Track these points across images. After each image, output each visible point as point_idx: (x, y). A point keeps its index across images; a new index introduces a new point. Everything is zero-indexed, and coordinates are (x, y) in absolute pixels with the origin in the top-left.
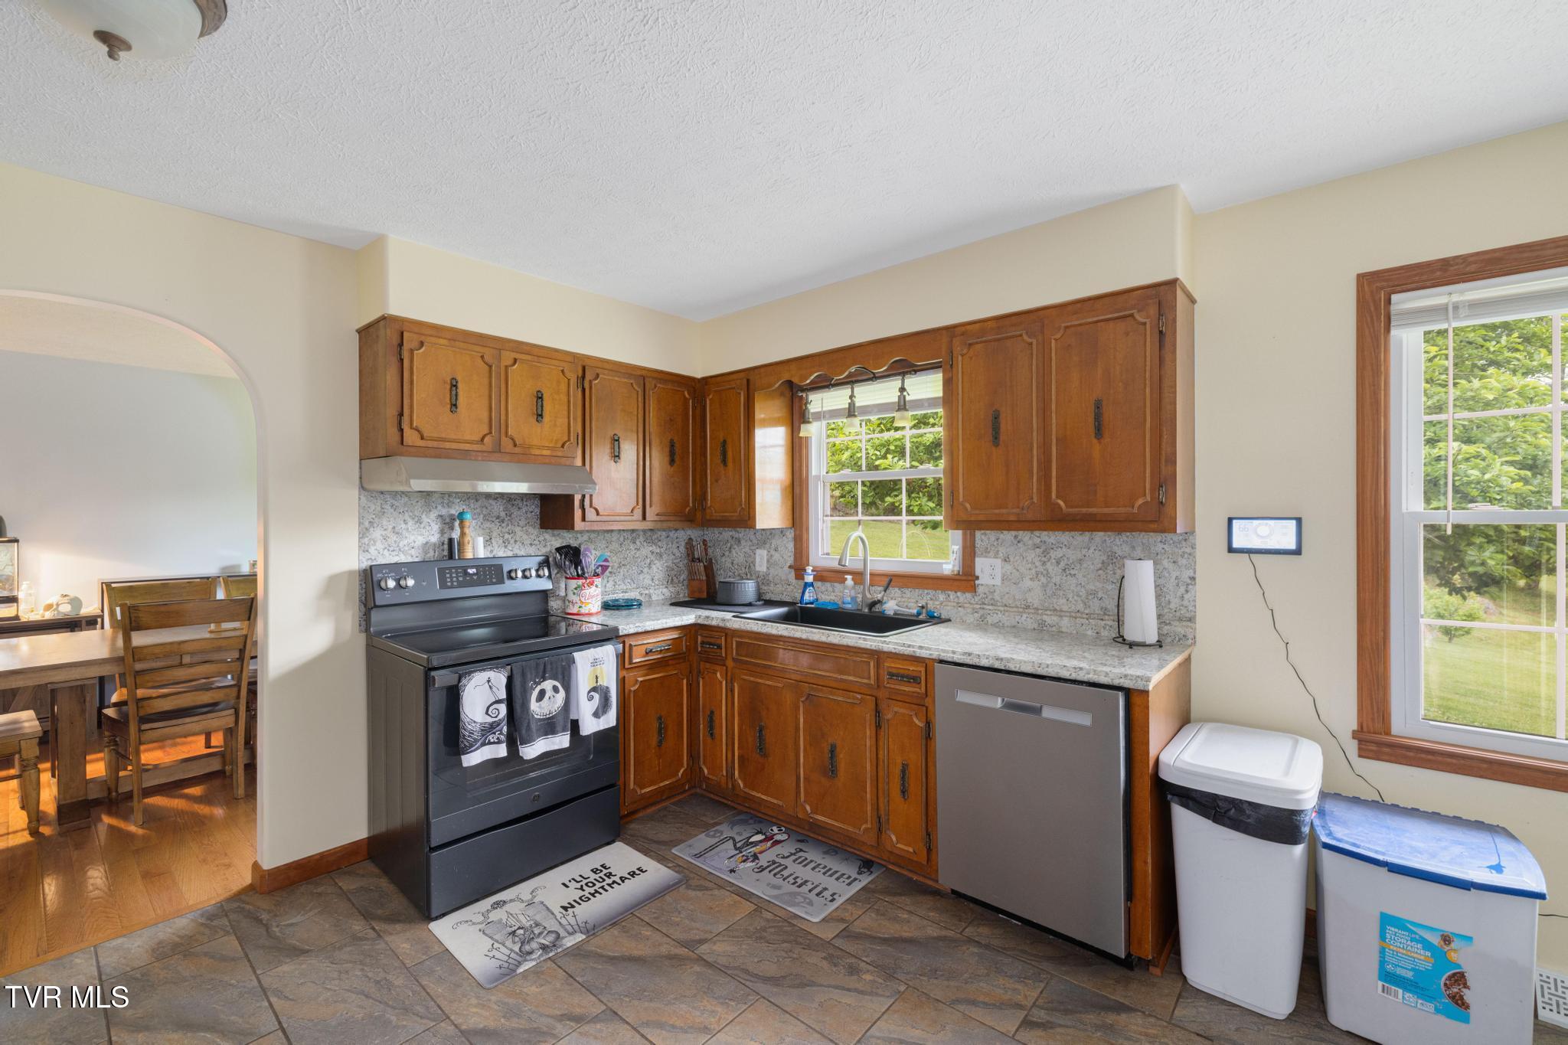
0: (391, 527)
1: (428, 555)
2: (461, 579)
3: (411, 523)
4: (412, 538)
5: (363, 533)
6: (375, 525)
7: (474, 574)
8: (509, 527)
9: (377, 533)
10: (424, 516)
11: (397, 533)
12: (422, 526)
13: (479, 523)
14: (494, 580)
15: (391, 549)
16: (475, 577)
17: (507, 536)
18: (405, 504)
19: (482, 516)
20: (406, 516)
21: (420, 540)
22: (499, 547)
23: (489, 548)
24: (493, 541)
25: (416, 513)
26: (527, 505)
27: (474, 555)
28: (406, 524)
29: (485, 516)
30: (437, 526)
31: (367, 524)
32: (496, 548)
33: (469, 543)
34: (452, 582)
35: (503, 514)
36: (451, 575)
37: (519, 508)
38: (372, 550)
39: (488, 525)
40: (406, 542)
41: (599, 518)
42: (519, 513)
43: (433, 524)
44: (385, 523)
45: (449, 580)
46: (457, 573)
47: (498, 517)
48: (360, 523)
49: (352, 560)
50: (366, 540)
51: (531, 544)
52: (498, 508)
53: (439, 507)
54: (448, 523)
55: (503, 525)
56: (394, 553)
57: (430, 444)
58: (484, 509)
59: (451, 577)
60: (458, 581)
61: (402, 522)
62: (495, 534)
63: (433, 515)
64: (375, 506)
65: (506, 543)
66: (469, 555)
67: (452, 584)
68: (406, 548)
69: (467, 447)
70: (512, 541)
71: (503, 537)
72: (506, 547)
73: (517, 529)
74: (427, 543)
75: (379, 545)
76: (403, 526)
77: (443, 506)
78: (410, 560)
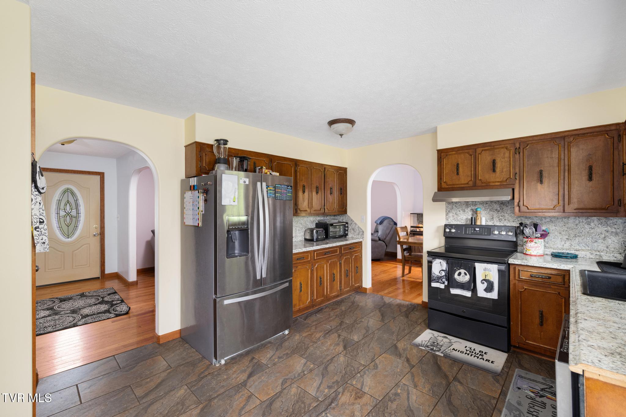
0: (455, 213)
1: (467, 223)
2: (472, 232)
3: (461, 211)
4: (462, 216)
5: (447, 215)
6: (450, 212)
7: (478, 231)
8: (502, 214)
9: (451, 215)
10: (466, 209)
11: (457, 215)
12: (465, 212)
13: (488, 212)
14: (486, 234)
15: (455, 220)
16: (478, 232)
17: (501, 217)
18: (460, 205)
19: (489, 209)
20: (460, 209)
21: (465, 217)
22: (497, 221)
23: (492, 222)
24: (494, 219)
25: (463, 208)
26: (511, 205)
27: (481, 224)
28: (460, 212)
29: (490, 209)
30: (471, 213)
31: (448, 212)
32: (495, 222)
33: (478, 219)
34: (469, 232)
35: (499, 209)
36: (469, 230)
37: (507, 206)
38: (449, 219)
39: (492, 213)
40: (460, 218)
41: (528, 211)
42: (507, 208)
43: (469, 212)
44: (453, 211)
45: (468, 231)
46: (471, 229)
47: (496, 210)
48: (446, 211)
49: (444, 222)
50: (447, 217)
51: (513, 221)
52: (497, 206)
53: (472, 206)
54: (475, 212)
55: (499, 213)
56: (456, 221)
57: (450, 187)
58: (490, 207)
59: (469, 231)
60: (471, 232)
61: (458, 211)
62: (495, 216)
63: (469, 209)
64: (450, 206)
65: (500, 220)
66: (478, 223)
67: (469, 233)
68: (460, 220)
69: (463, 186)
70: (503, 220)
71: (499, 218)
72: (500, 222)
73: (506, 215)
74: (467, 218)
75: (451, 218)
76: (459, 212)
77: (473, 206)
78: (461, 224)
